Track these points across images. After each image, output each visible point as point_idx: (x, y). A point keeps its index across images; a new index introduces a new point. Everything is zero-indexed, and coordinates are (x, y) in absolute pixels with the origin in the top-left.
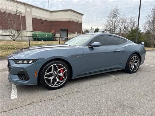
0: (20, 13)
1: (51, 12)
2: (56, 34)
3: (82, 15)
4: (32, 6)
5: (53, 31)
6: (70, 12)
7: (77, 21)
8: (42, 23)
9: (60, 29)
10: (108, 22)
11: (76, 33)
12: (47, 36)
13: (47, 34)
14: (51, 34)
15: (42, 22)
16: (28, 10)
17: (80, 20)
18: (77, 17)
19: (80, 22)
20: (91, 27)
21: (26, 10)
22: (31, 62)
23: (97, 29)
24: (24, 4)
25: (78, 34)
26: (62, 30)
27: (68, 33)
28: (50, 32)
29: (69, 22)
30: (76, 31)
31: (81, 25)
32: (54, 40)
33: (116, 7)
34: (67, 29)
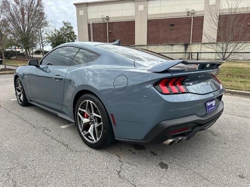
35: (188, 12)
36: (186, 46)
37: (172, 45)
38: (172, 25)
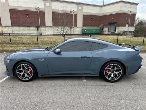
0: (73, 12)
1: (101, 6)
2: (104, 28)
3: (137, 4)
4: (84, 4)
7: (129, 12)
9: (109, 23)
11: (127, 25)
12: (94, 30)
13: (94, 29)
14: (98, 28)
15: (92, 17)
16: (80, 8)
17: (133, 11)
18: (129, 8)
19: (133, 13)
21: (78, 8)
24: (77, 3)
25: (129, 27)
27: (116, 27)
28: (98, 26)
30: (127, 23)
31: (134, 16)
32: (101, 34)
34: (116, 22)
35: (36, 8)
36: (38, 27)
37: (29, 27)
38: (27, 15)
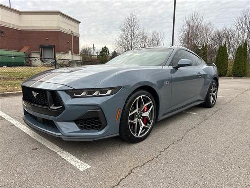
1: (20, 13)
2: (31, 54)
3: (79, 23)
5: (26, 49)
6: (57, 16)
7: (70, 33)
8: (2, 32)
9: (40, 46)
10: (121, 37)
11: (70, 52)
14: (21, 53)
17: (75, 31)
18: (70, 26)
19: (75, 34)
20: (94, 45)
22: (109, 92)
23: (105, 47)
25: (72, 55)
26: (43, 48)
27: (54, 53)
28: (19, 50)
29: (57, 34)
30: (70, 50)
31: (77, 39)
32: (28, 66)
33: (132, 15)
34: (54, 46)
